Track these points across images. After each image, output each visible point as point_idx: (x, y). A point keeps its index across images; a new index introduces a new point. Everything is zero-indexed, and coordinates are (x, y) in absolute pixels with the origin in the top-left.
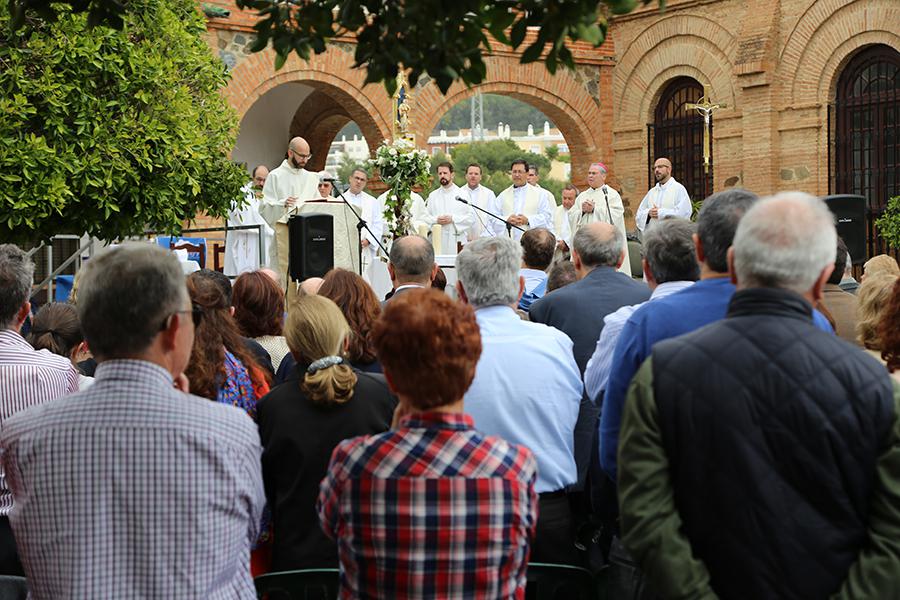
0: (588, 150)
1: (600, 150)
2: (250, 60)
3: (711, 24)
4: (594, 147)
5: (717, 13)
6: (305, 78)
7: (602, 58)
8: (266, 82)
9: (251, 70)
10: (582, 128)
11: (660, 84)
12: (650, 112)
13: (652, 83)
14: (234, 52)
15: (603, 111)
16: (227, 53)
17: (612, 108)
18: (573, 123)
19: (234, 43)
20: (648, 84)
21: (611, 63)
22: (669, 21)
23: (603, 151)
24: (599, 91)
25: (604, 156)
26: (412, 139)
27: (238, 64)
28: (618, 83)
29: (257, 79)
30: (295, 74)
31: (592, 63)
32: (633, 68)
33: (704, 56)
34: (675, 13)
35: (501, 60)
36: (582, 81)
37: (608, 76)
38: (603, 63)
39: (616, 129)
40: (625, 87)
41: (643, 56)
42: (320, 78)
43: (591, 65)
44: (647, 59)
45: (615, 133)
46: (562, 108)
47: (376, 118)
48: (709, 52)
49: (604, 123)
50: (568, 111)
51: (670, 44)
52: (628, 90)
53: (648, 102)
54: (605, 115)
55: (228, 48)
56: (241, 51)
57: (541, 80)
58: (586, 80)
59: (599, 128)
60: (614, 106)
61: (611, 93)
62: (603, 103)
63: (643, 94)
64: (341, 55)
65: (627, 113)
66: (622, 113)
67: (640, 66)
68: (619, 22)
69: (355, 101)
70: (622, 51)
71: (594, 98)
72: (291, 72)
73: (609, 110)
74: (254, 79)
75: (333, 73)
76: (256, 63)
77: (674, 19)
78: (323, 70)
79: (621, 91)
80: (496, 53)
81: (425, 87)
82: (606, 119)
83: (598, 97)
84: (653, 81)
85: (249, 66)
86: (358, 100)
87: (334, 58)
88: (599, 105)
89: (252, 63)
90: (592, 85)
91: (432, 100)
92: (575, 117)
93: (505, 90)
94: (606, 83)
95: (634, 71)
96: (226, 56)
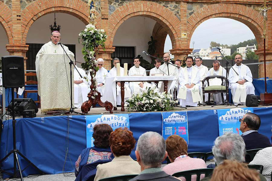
0: (262, 37)
2: (120, 8)
6: (142, 14)
7: (268, 2)
8: (127, 16)
9: (121, 12)
10: (259, 29)
14: (115, 6)
15: (269, 22)
16: (112, 6)
18: (255, 27)
19: (115, 3)
26: (185, 35)
27: (116, 10)
29: (123, 15)
30: (138, 13)
35: (224, 5)
42: (148, 14)
47: (171, 27)
50: (253, 23)
55: (112, 4)
56: (117, 5)
57: (241, 11)
64: (156, 5)
69: (163, 22)
72: (136, 12)
74: (122, 15)
75: (153, 12)
76: (123, 9)
78: (149, 11)
80: (221, 2)
81: (191, 16)
85: (120, 10)
86: (164, 21)
87: (154, 6)
88: (266, 20)
89: (121, 9)
91: (194, 20)
92: (256, 25)
93: (225, 15)
96: (111, 7)
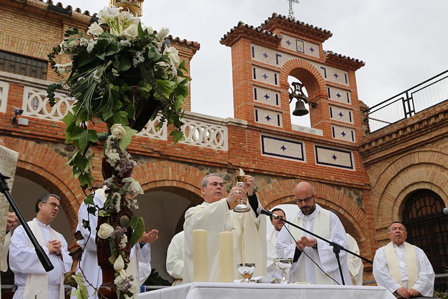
0: (361, 240)
1: (368, 240)
3: (437, 154)
4: (365, 239)
5: (439, 147)
6: (170, 185)
7: (363, 184)
10: (356, 226)
11: (404, 196)
12: (399, 214)
13: (398, 196)
15: (367, 216)
17: (372, 214)
18: (350, 223)
20: (395, 197)
21: (368, 188)
22: (405, 158)
23: (371, 241)
24: (364, 205)
25: (371, 244)
28: (374, 200)
30: (163, 182)
31: (358, 187)
32: (383, 189)
33: (434, 174)
34: (409, 152)
36: (353, 198)
37: (368, 196)
38: (364, 188)
39: (377, 228)
40: (380, 202)
41: (390, 181)
42: (181, 185)
43: (357, 189)
44: (392, 183)
45: (377, 230)
46: (342, 213)
48: (438, 170)
49: (369, 224)
50: (346, 216)
51: (408, 171)
52: (381, 203)
53: (397, 209)
54: (369, 219)
57: (328, 195)
58: (355, 197)
59: (366, 227)
60: (374, 213)
61: (371, 206)
62: (367, 211)
63: (393, 204)
64: (196, 171)
65: (383, 217)
66: (379, 217)
67: (388, 187)
68: (371, 164)
70: (375, 181)
71: (361, 208)
72: (159, 181)
73: (371, 216)
75: (190, 183)
77: (409, 156)
78: (183, 181)
79: (377, 204)
80: (298, 177)
82: (370, 221)
83: (363, 208)
84: (399, 195)
87: (191, 173)
88: (364, 213)
90: (358, 200)
92: (351, 219)
94: (367, 200)
95: (384, 191)
